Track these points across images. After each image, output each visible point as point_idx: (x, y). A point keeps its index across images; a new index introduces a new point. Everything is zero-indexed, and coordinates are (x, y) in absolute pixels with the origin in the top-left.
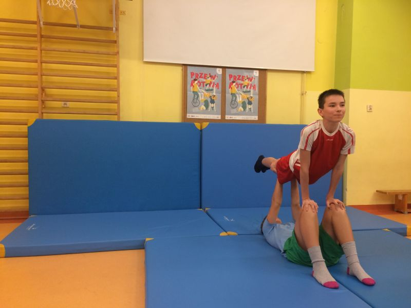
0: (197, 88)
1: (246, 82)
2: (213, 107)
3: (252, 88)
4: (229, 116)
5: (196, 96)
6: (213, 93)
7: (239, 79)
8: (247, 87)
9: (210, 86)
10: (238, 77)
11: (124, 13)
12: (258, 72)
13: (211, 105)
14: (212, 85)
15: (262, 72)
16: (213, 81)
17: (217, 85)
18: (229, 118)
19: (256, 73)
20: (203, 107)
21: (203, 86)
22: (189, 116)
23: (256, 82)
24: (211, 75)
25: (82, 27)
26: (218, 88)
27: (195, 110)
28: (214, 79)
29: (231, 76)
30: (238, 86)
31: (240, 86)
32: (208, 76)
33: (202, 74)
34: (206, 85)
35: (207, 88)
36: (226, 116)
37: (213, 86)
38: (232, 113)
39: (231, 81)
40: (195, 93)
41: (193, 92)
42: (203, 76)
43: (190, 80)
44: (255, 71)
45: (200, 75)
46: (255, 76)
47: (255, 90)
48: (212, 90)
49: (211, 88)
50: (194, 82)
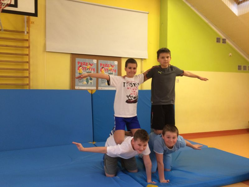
0: (81, 70)
2: (91, 83)
3: (114, 71)
4: (100, 88)
7: (106, 66)
8: (111, 71)
9: (89, 70)
10: (105, 65)
11: (33, 22)
12: (117, 62)
13: (90, 81)
14: (91, 69)
16: (91, 67)
17: (94, 70)
18: (100, 89)
20: (85, 82)
21: (85, 70)
22: (77, 88)
23: (116, 68)
24: (90, 63)
25: (5, 30)
26: (94, 71)
27: (81, 84)
28: (92, 66)
29: (101, 64)
30: (106, 70)
31: (107, 70)
32: (88, 64)
33: (84, 63)
34: (87, 69)
35: (88, 71)
36: (99, 88)
37: (91, 70)
38: (102, 86)
39: (101, 67)
41: (79, 73)
42: (85, 64)
43: (77, 66)
44: (115, 62)
45: (83, 63)
46: (116, 65)
47: (116, 72)
48: (91, 72)
49: (90, 71)
50: (80, 68)
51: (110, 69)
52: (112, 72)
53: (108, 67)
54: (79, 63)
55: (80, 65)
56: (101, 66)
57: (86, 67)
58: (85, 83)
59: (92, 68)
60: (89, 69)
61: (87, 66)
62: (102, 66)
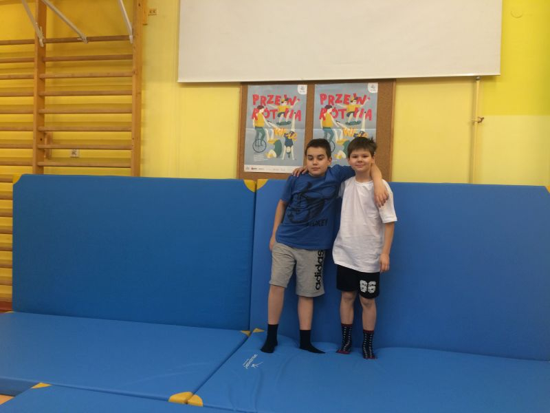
1: (353, 105)
2: (289, 153)
3: (364, 115)
5: (261, 135)
6: (291, 128)
7: (338, 101)
8: (355, 115)
9: (285, 116)
10: (336, 98)
11: (154, 12)
12: (376, 85)
13: (286, 149)
14: (289, 114)
15: (385, 85)
16: (291, 107)
17: (299, 115)
19: (373, 89)
20: (273, 153)
21: (274, 118)
22: (248, 168)
23: (371, 104)
24: (288, 97)
26: (300, 120)
27: (260, 157)
28: (292, 104)
29: (323, 97)
30: (337, 114)
31: (340, 113)
32: (283, 99)
33: (271, 97)
34: (279, 116)
35: (281, 119)
37: (291, 117)
39: (324, 106)
40: (259, 129)
41: (256, 127)
42: (274, 100)
43: (251, 108)
44: (370, 85)
45: (268, 99)
46: (370, 94)
47: (370, 119)
48: (289, 123)
49: (287, 119)
50: (258, 111)
51: (353, 110)
52: (357, 119)
53: (346, 102)
54: (255, 98)
55: (258, 103)
56: (322, 103)
57: (276, 107)
58: (272, 156)
59: (292, 111)
60: (285, 114)
61: (279, 104)
62: (326, 103)
